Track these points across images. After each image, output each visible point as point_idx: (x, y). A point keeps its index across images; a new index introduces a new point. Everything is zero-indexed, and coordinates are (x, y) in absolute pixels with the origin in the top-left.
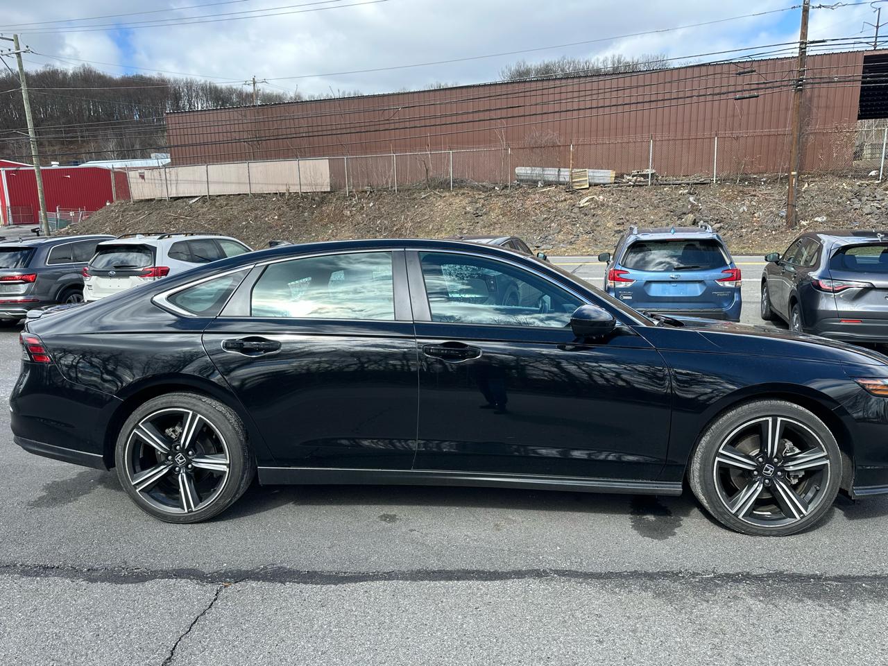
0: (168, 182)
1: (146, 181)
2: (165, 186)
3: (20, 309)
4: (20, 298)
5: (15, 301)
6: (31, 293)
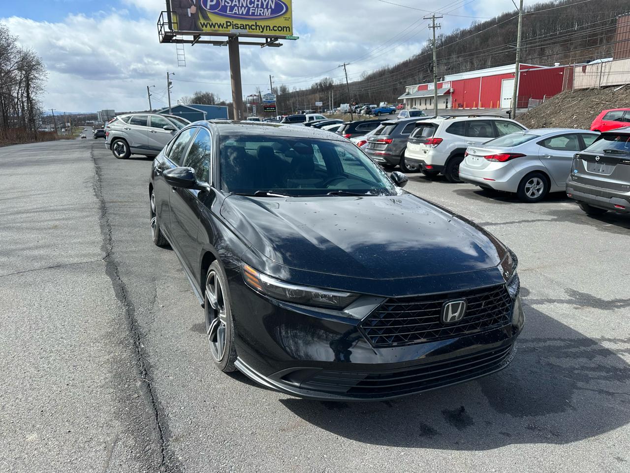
0: (602, 74)
1: (586, 74)
2: (599, 78)
3: (382, 159)
4: (383, 152)
5: (382, 154)
6: (387, 150)
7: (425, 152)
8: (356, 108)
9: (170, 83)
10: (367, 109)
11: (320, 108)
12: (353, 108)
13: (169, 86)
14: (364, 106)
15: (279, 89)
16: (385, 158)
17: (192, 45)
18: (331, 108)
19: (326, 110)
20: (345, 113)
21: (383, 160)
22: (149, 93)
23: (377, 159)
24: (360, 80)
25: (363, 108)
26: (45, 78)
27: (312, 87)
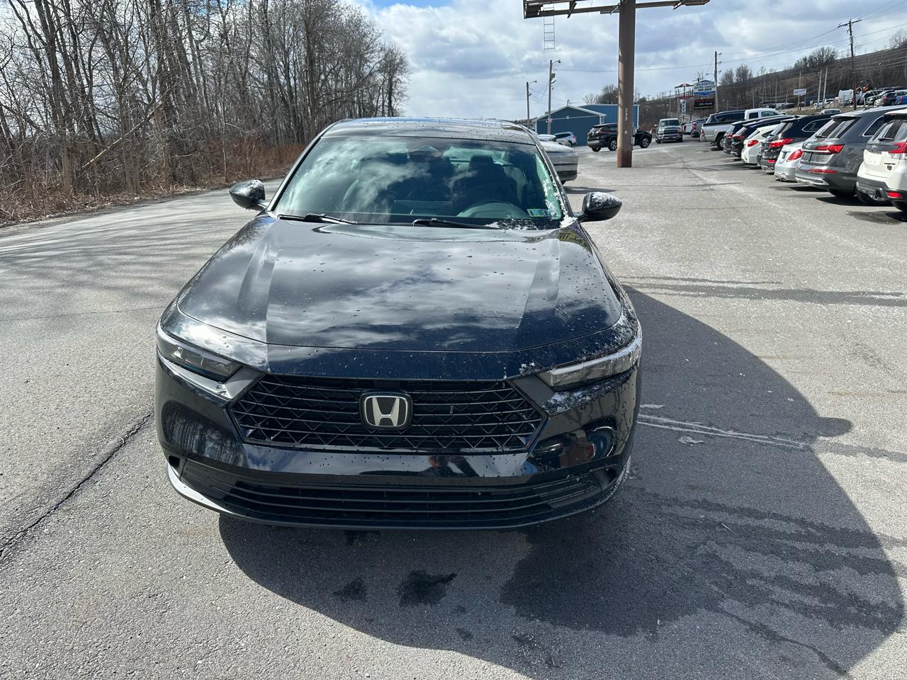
3: (820, 179)
4: (824, 168)
5: (820, 171)
6: (833, 164)
7: (890, 168)
8: (867, 96)
9: (552, 76)
10: (888, 96)
11: (802, 98)
12: (861, 95)
13: (551, 80)
14: (884, 92)
15: (735, 73)
16: (826, 180)
17: (569, 17)
18: (821, 98)
19: (811, 102)
20: (846, 105)
21: (822, 182)
22: (528, 92)
23: (813, 180)
24: (888, 48)
25: (881, 94)
26: (407, 81)
27: (796, 65)
